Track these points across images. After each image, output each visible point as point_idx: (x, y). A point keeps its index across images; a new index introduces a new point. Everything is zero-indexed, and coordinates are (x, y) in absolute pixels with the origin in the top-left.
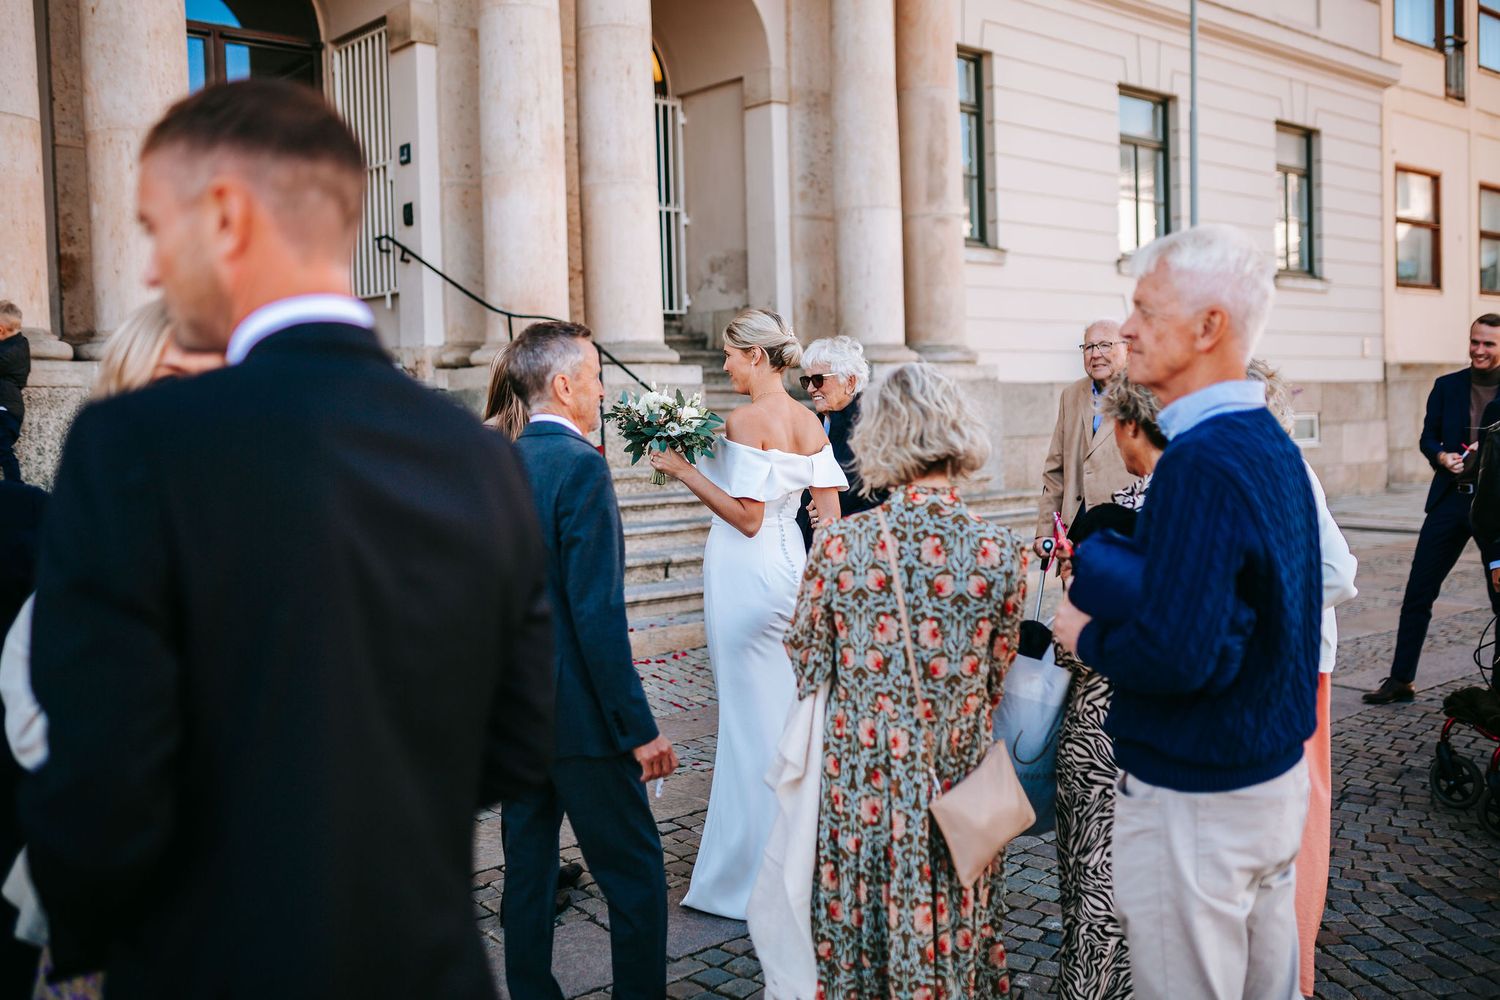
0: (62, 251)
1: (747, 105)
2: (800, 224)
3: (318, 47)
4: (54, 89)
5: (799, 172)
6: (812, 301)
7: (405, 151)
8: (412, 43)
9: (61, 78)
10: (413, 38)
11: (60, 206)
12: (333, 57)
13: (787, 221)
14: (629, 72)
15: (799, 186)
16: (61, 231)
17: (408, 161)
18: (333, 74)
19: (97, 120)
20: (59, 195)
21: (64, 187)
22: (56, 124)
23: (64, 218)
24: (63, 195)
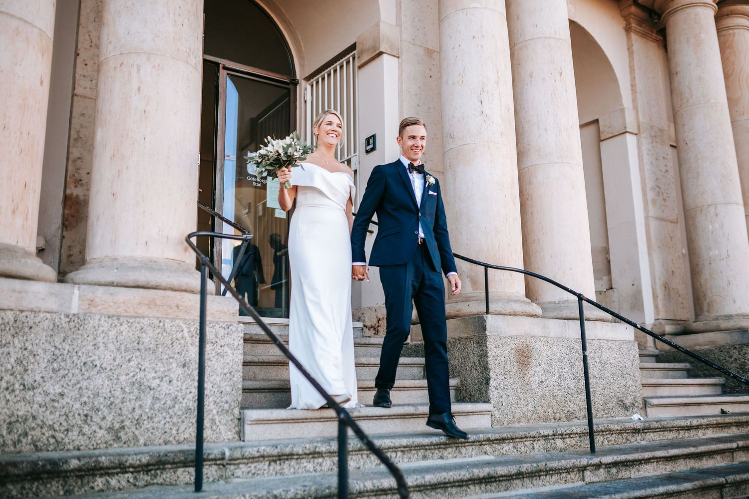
0: (68, 192)
1: (602, 139)
2: (653, 223)
3: (295, 83)
4: (79, 47)
5: (649, 184)
6: (666, 283)
7: (371, 141)
8: (381, 53)
9: (87, 36)
10: (381, 50)
11: (71, 150)
12: (306, 89)
13: (643, 221)
14: (561, 74)
15: (650, 195)
16: (69, 173)
17: (373, 149)
18: (306, 102)
19: (110, 48)
20: (72, 139)
21: (78, 132)
22: (77, 76)
23: (75, 161)
24: (76, 140)
